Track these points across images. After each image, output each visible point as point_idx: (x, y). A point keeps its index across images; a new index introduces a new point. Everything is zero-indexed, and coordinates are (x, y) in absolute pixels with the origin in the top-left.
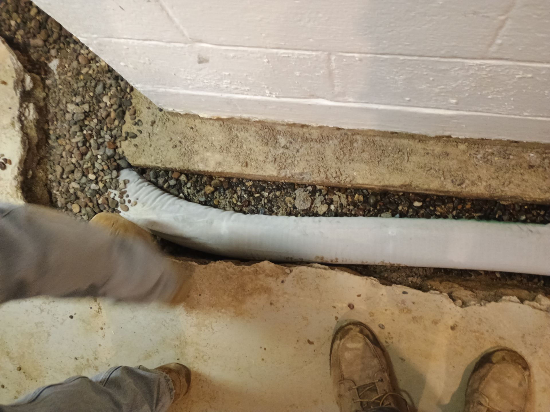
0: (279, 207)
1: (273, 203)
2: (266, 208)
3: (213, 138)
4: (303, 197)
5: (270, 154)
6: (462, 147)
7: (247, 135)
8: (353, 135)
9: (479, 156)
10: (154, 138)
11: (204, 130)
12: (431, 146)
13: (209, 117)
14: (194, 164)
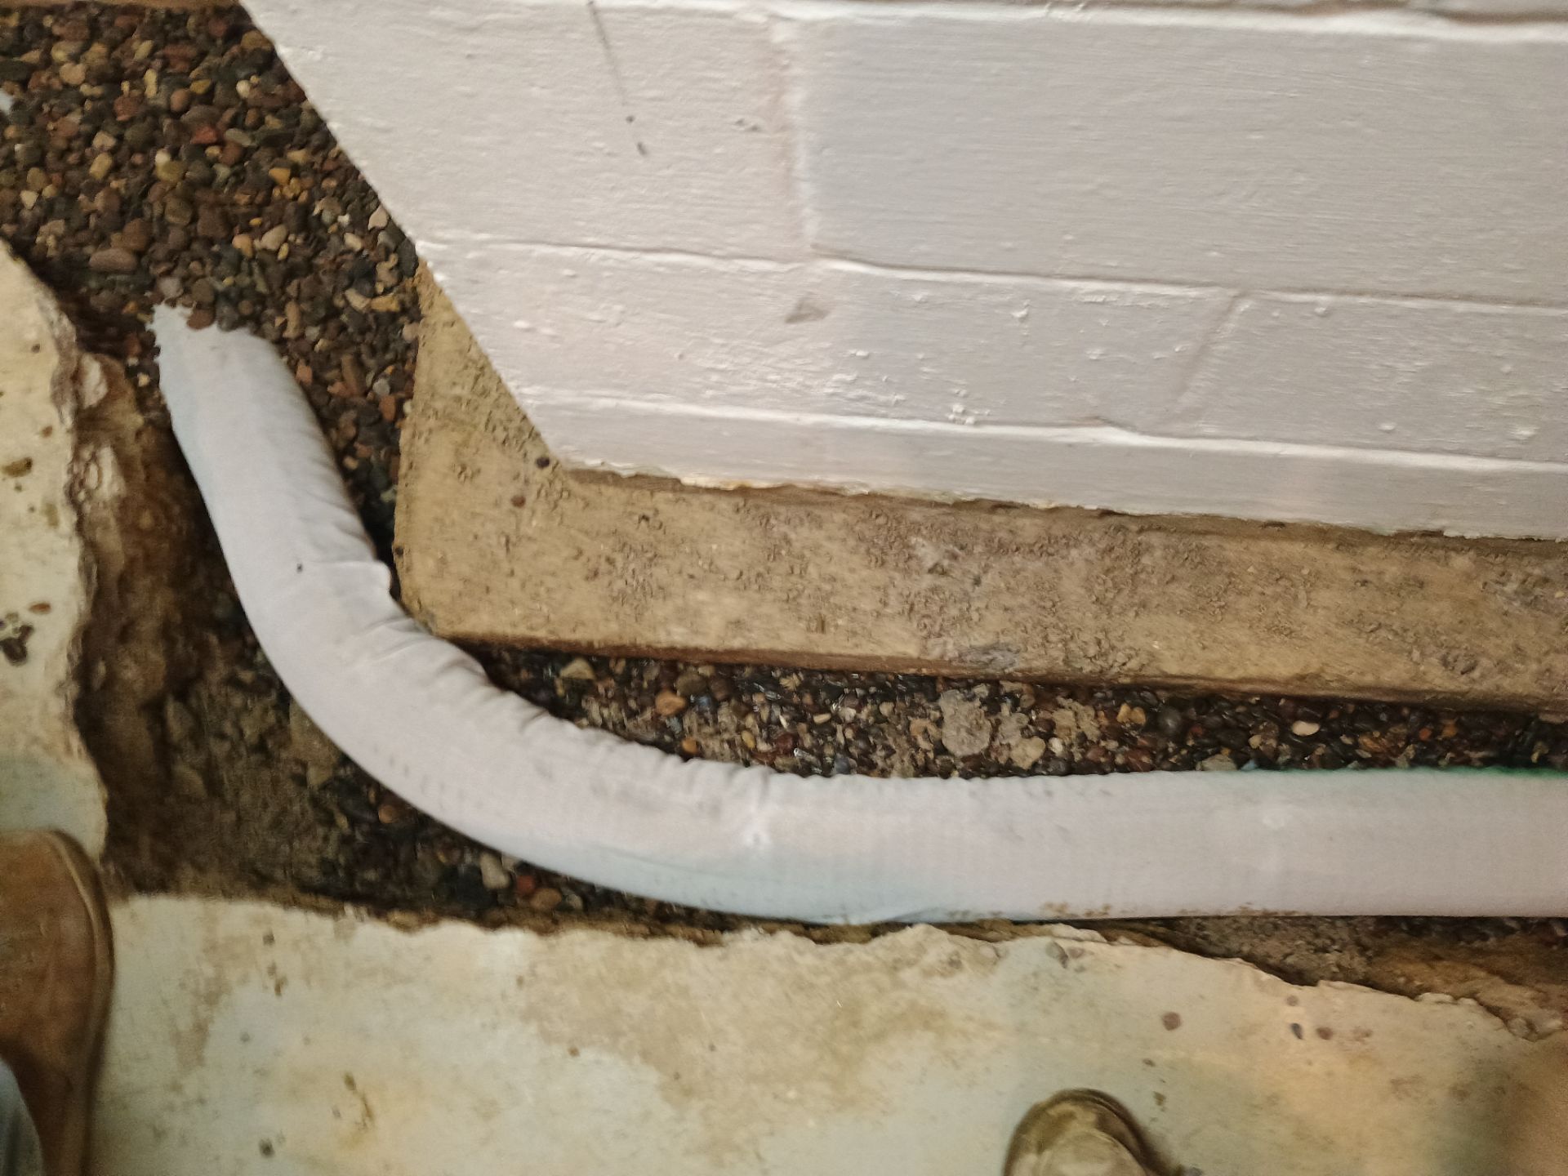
0: (890, 752)
1: (871, 740)
2: (851, 755)
3: (714, 547)
4: (966, 717)
5: (892, 592)
6: (1462, 562)
7: (819, 535)
8: (1141, 531)
9: (1511, 587)
10: (525, 551)
11: (684, 523)
12: (1371, 560)
13: (711, 485)
14: (655, 628)
